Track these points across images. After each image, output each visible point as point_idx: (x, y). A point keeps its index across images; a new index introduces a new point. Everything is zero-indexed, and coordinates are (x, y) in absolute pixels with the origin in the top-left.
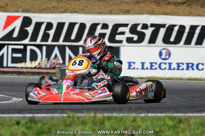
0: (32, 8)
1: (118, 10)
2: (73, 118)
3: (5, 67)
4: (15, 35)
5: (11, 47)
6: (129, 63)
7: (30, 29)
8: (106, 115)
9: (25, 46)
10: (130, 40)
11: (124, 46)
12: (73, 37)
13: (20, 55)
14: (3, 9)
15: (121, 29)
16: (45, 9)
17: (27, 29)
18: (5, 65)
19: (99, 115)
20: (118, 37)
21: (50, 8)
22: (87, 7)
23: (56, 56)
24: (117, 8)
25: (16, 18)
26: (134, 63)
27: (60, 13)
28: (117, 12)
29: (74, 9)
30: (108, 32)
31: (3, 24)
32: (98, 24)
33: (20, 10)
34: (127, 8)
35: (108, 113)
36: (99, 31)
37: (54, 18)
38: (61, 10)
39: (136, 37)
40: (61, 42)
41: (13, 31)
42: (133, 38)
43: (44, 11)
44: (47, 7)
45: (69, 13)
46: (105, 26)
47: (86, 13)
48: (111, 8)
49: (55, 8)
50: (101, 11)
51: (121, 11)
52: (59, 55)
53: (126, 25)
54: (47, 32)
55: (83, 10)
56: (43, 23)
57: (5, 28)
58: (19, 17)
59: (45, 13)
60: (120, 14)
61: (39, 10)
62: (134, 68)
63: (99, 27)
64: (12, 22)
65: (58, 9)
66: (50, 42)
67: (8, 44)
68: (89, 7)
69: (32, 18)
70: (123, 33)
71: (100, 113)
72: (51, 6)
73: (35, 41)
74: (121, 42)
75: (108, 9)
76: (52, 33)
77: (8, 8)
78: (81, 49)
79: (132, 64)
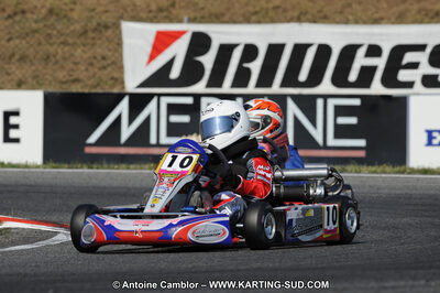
0: (228, 9)
1: (419, 12)
3: (153, 146)
4: (175, 73)
5: (165, 101)
6: (430, 133)
7: (208, 60)
9: (197, 97)
11: (418, 94)
12: (303, 76)
13: (185, 119)
16: (256, 13)
17: (201, 59)
18: (153, 140)
20: (403, 75)
21: (267, 10)
22: (350, 5)
24: (416, 7)
25: (176, 36)
27: (290, 20)
28: (418, 17)
29: (320, 11)
30: (380, 63)
31: (149, 49)
32: (359, 46)
36: (360, 60)
37: (261, 35)
38: (289, 14)
40: (276, 88)
41: (170, 64)
42: (437, 76)
43: (254, 18)
44: (262, 8)
46: (374, 51)
48: (402, 7)
49: (281, 10)
50: (382, 14)
51: (426, 15)
53: (421, 48)
54: (246, 65)
55: (341, 12)
56: (236, 45)
57: (152, 57)
58: (182, 33)
60: (421, 22)
61: (243, 15)
63: (361, 52)
64: (167, 45)
65: (285, 11)
66: (251, 89)
67: (160, 95)
68: (354, 6)
69: (212, 35)
70: (414, 66)
72: (271, 5)
73: (220, 85)
74: (410, 85)
75: (396, 10)
76: (255, 67)
77: (174, 12)
78: (320, 102)
79: (435, 134)
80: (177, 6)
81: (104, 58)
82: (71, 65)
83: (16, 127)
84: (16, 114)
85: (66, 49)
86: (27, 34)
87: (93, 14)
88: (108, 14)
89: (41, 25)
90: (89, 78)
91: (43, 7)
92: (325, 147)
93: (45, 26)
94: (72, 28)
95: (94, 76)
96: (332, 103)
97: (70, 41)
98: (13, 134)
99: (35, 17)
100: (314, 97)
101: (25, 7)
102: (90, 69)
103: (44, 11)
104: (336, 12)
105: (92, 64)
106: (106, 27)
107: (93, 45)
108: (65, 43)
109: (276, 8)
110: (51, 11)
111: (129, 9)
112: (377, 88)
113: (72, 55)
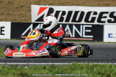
0: (54, 2)
1: (103, 4)
2: (76, 65)
5: (42, 25)
6: (109, 34)
8: (94, 64)
10: (109, 21)
11: (106, 24)
14: (38, 3)
15: (104, 15)
16: (61, 4)
17: (51, 14)
19: (91, 64)
20: (103, 20)
22: (85, 2)
23: (67, 30)
24: (102, 3)
26: (112, 34)
27: (70, 5)
28: (103, 5)
29: (78, 3)
30: (97, 16)
33: (48, 4)
34: (108, 3)
35: (96, 63)
36: (92, 16)
38: (70, 4)
39: (113, 20)
40: (70, 22)
41: (43, 16)
42: (111, 20)
43: (61, 5)
44: (63, 3)
45: (75, 5)
46: (95, 13)
47: (85, 6)
48: (99, 3)
49: (67, 3)
50: (93, 5)
52: (69, 30)
53: (107, 13)
54: (63, 16)
55: (83, 4)
56: (60, 11)
57: (39, 14)
58: (47, 8)
59: (62, 5)
60: (104, 6)
61: (58, 4)
62: (112, 37)
65: (69, 3)
66: (64, 22)
67: (41, 23)
68: (86, 2)
70: (105, 17)
71: (91, 62)
72: (65, 2)
74: (104, 22)
75: (97, 3)
76: (65, 17)
77: (40, 3)
78: (81, 26)
79: (110, 35)
80: (41, 1)
81: (23, 14)
82: (14, 16)
83: (4, 31)
84: (4, 27)
85: (13, 12)
86: (3, 8)
87: (19, 3)
88: (23, 3)
89: (6, 6)
90: (19, 19)
91: (7, 1)
92: (83, 37)
93: (7, 6)
94: (14, 7)
95: (20, 19)
96: (84, 26)
97: (14, 10)
98: (3, 33)
99: (4, 3)
100: (80, 25)
101: (2, 1)
102: (19, 17)
103: (7, 2)
104: (82, 4)
105: (19, 16)
106: (23, 6)
107: (20, 11)
108: (12, 10)
109: (66, 2)
110: (9, 2)
111: (29, 2)
112: (96, 23)
113: (14, 13)
